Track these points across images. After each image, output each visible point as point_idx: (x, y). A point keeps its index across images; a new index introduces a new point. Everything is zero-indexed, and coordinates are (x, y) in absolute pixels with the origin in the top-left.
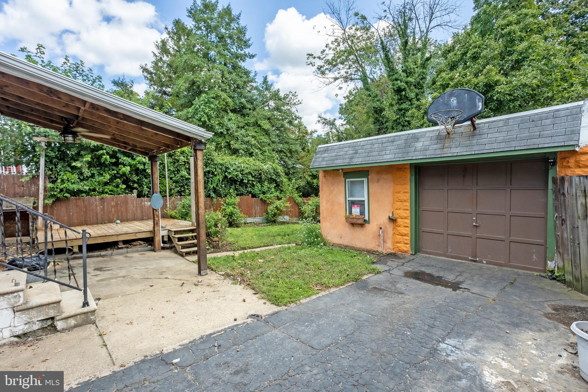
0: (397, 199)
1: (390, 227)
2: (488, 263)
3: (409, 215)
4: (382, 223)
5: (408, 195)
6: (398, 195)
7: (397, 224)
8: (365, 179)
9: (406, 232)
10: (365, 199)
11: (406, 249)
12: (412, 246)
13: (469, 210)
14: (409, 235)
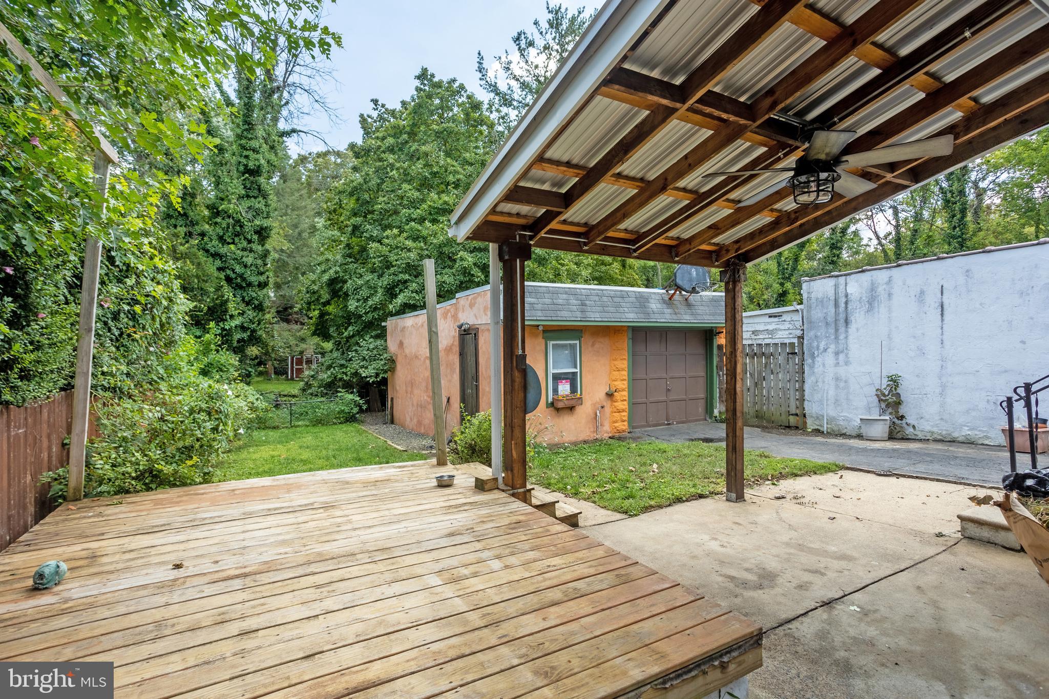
0: (614, 368)
1: (607, 404)
2: (678, 423)
3: (626, 386)
4: (598, 400)
5: (626, 362)
6: (616, 363)
7: (614, 399)
8: (577, 342)
9: (624, 407)
10: (578, 370)
11: (624, 428)
12: (629, 422)
13: (664, 375)
14: (627, 410)
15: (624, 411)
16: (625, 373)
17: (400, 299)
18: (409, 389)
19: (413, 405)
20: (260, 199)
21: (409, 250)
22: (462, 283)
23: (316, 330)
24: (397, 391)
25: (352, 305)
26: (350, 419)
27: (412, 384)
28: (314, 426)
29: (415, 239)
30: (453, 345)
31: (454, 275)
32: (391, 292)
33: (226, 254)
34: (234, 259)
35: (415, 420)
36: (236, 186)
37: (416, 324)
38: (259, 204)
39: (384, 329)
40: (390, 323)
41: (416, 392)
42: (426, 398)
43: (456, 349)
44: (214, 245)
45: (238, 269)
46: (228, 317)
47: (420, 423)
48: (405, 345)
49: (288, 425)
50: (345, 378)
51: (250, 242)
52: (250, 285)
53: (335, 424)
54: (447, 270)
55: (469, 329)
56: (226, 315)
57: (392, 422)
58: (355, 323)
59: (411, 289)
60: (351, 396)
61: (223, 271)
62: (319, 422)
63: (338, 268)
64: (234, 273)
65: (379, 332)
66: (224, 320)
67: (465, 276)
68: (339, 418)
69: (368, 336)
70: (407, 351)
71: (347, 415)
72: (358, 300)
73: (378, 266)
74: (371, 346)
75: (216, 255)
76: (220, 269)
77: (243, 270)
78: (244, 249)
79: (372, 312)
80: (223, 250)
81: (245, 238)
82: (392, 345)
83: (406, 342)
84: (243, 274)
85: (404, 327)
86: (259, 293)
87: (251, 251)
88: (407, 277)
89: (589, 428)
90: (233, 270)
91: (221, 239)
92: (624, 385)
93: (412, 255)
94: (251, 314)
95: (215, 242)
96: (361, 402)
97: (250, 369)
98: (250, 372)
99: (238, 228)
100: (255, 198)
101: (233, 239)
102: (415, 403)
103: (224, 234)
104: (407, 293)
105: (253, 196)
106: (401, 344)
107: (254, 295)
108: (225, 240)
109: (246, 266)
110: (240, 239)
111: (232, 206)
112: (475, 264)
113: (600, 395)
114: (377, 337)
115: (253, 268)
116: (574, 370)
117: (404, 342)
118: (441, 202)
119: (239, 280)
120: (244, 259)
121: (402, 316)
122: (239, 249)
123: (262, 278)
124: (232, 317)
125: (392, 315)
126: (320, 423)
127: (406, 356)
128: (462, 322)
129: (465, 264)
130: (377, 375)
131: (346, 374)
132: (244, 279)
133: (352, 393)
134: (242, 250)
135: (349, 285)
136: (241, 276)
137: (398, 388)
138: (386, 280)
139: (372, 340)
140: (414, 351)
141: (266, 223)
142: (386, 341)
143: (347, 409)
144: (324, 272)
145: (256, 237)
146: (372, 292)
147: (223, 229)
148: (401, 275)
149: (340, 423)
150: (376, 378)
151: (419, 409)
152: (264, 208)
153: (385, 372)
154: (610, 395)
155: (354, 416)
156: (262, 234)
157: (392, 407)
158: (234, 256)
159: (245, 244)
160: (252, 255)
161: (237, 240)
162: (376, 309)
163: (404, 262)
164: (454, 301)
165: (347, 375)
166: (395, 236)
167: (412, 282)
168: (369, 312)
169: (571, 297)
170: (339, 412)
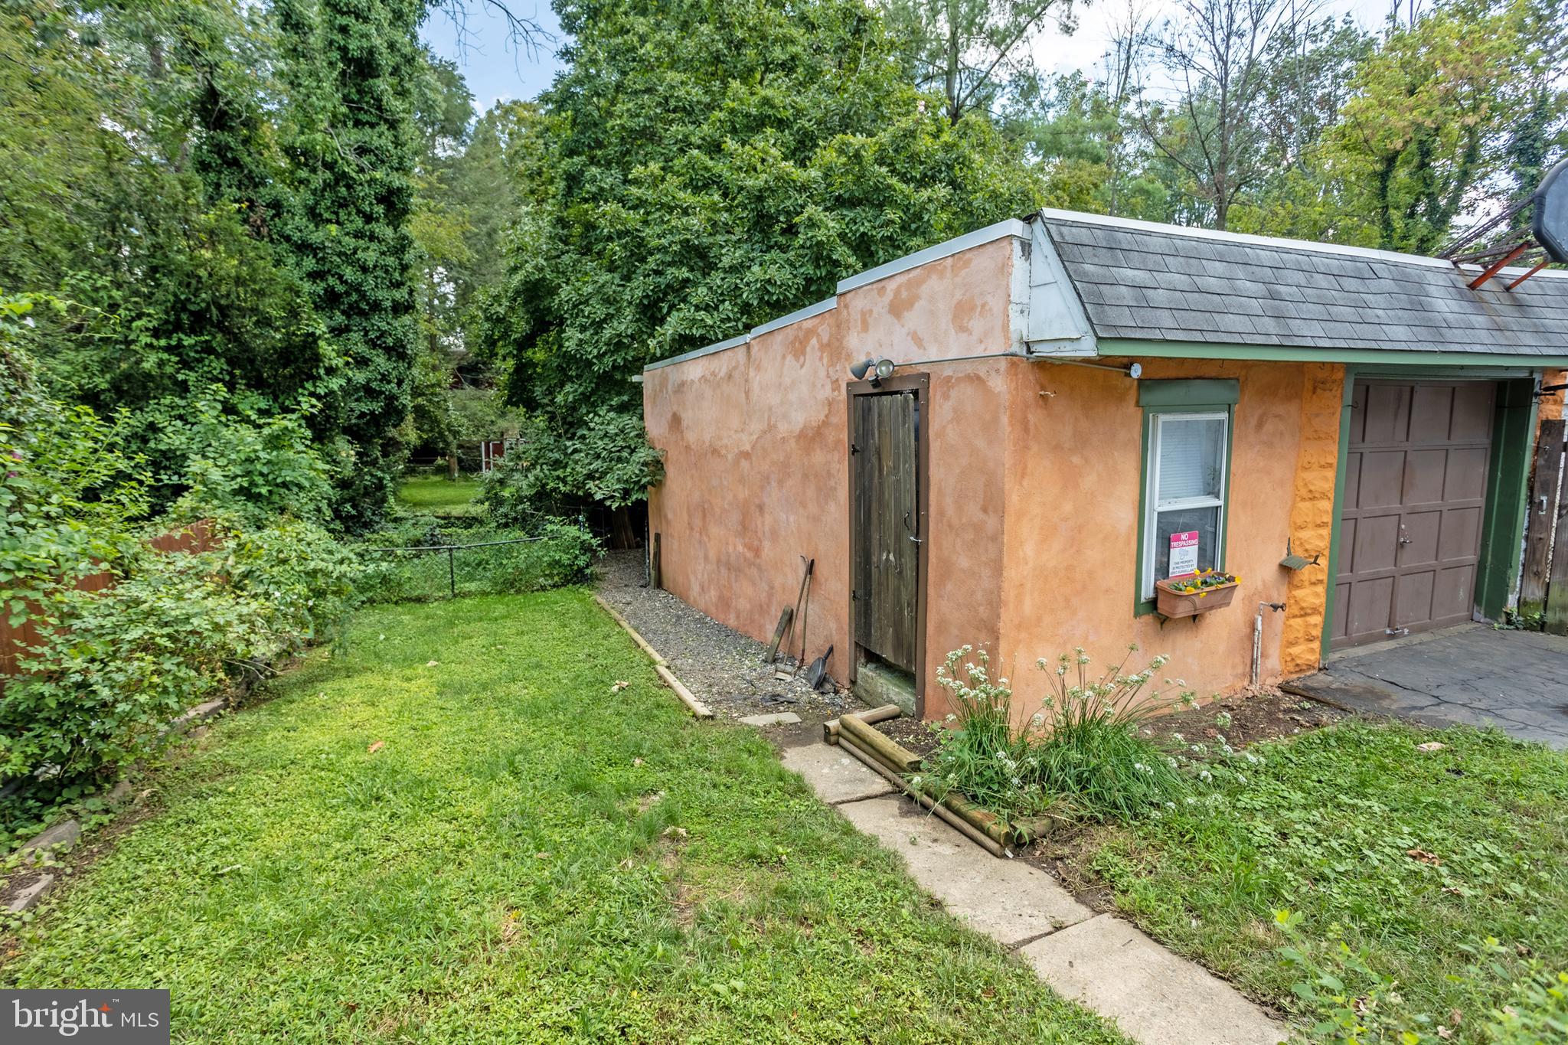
0: (1303, 492)
1: (1279, 596)
3: (1326, 543)
4: (1262, 585)
5: (1331, 475)
6: (1308, 476)
7: (1296, 581)
8: (1224, 416)
9: (1317, 601)
10: (1221, 503)
11: (1313, 658)
12: (1322, 643)
13: (1395, 506)
14: (1322, 610)
15: (1315, 611)
16: (1326, 505)
17: (673, 326)
18: (698, 522)
19: (706, 558)
20: (383, 127)
21: (685, 212)
22: (809, 281)
23: (510, 398)
24: (668, 522)
25: (572, 338)
26: (576, 577)
27: (704, 511)
28: (499, 593)
29: (700, 184)
30: (825, 423)
31: (792, 265)
32: (651, 313)
33: (323, 243)
34: (340, 254)
35: (713, 593)
36: (328, 96)
37: (713, 374)
38: (380, 138)
39: (637, 390)
40: (648, 378)
41: (714, 530)
42: (740, 548)
43: (842, 436)
44: (297, 224)
45: (349, 273)
46: (322, 371)
47: (725, 603)
48: (684, 424)
49: (448, 592)
50: (563, 489)
51: (369, 218)
52: (376, 306)
53: (543, 588)
54: (775, 254)
55: (888, 380)
56: (317, 367)
57: (659, 584)
58: (579, 377)
59: (694, 301)
60: (573, 531)
61: (322, 280)
62: (510, 585)
63: (541, 261)
64: (342, 282)
65: (625, 398)
66: (315, 378)
67: (818, 267)
68: (551, 576)
69: (605, 408)
70: (691, 437)
71: (568, 571)
72: (583, 329)
73: (620, 258)
74: (612, 429)
75: (304, 248)
76: (314, 276)
77: (359, 276)
78: (358, 235)
79: (612, 353)
80: (316, 237)
81: (359, 212)
82: (655, 424)
83: (687, 417)
84: (360, 284)
85: (683, 384)
86: (396, 324)
87: (372, 237)
88: (684, 273)
89: (1234, 667)
90: (340, 277)
91: (313, 214)
92: (1318, 539)
93: (695, 222)
94: (381, 361)
95: (300, 220)
96: (593, 541)
97: (380, 474)
98: (381, 479)
99: (343, 191)
100: (372, 126)
101: (336, 213)
102: (712, 555)
103: (317, 203)
104: (686, 312)
105: (367, 123)
106: (676, 421)
107: (384, 326)
108: (321, 215)
109: (364, 269)
110: (349, 214)
111: (319, 136)
112: (842, 236)
113: (1268, 570)
114: (622, 409)
115: (379, 273)
116: (1211, 502)
117: (683, 415)
118: (755, 99)
119: (354, 297)
120: (360, 254)
121: (677, 359)
122: (347, 234)
123: (400, 295)
124: (331, 371)
125: (654, 359)
126: (512, 585)
127: (688, 448)
128: (862, 359)
129: (821, 235)
130: (626, 493)
131: (564, 481)
132: (363, 296)
133: (576, 522)
134: (356, 237)
135: (565, 293)
136: (357, 288)
137: (670, 516)
138: (639, 288)
139: (612, 414)
140: (707, 437)
141: (397, 180)
142: (642, 418)
143: (565, 559)
144: (514, 270)
145: (380, 209)
146: (611, 311)
147: (314, 192)
148: (670, 270)
149: (554, 586)
150: (624, 499)
151: (723, 570)
152: (391, 147)
153: (643, 488)
154: (1286, 570)
155: (580, 570)
156: (394, 204)
157: (658, 554)
158: (340, 248)
159: (359, 222)
160: (374, 246)
161: (342, 213)
162: (619, 346)
163: (677, 238)
164: (831, 303)
165: (565, 483)
166: (656, 181)
167: (696, 284)
168: (605, 353)
169: (1239, 272)
170: (549, 565)
